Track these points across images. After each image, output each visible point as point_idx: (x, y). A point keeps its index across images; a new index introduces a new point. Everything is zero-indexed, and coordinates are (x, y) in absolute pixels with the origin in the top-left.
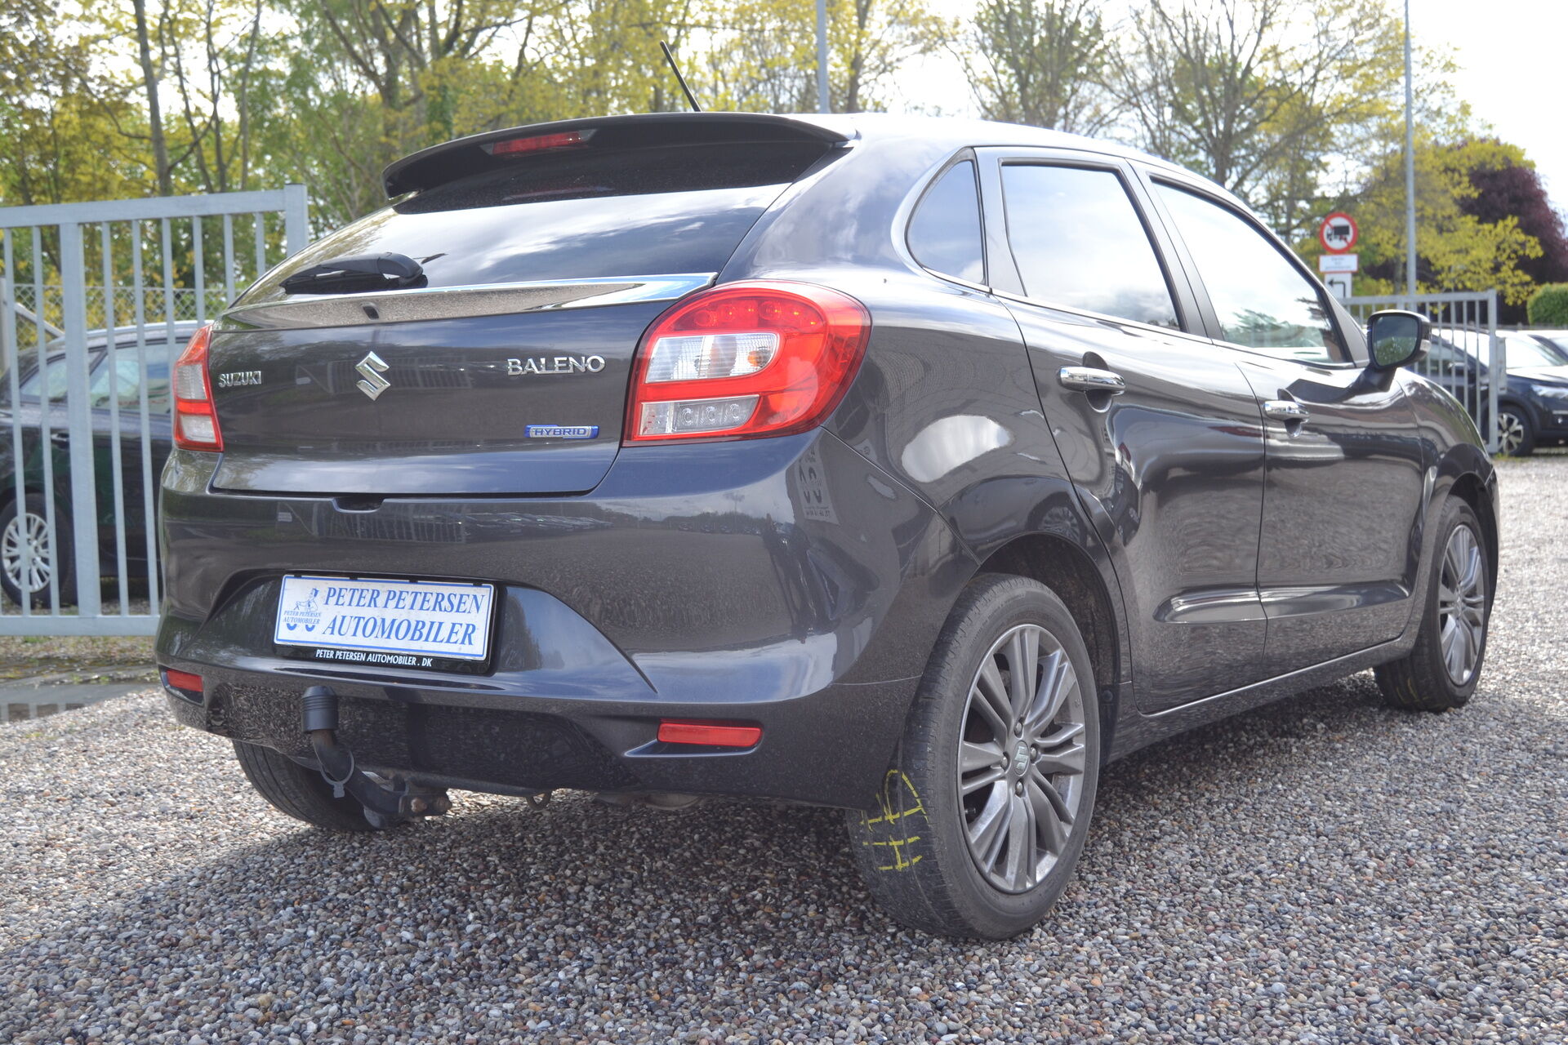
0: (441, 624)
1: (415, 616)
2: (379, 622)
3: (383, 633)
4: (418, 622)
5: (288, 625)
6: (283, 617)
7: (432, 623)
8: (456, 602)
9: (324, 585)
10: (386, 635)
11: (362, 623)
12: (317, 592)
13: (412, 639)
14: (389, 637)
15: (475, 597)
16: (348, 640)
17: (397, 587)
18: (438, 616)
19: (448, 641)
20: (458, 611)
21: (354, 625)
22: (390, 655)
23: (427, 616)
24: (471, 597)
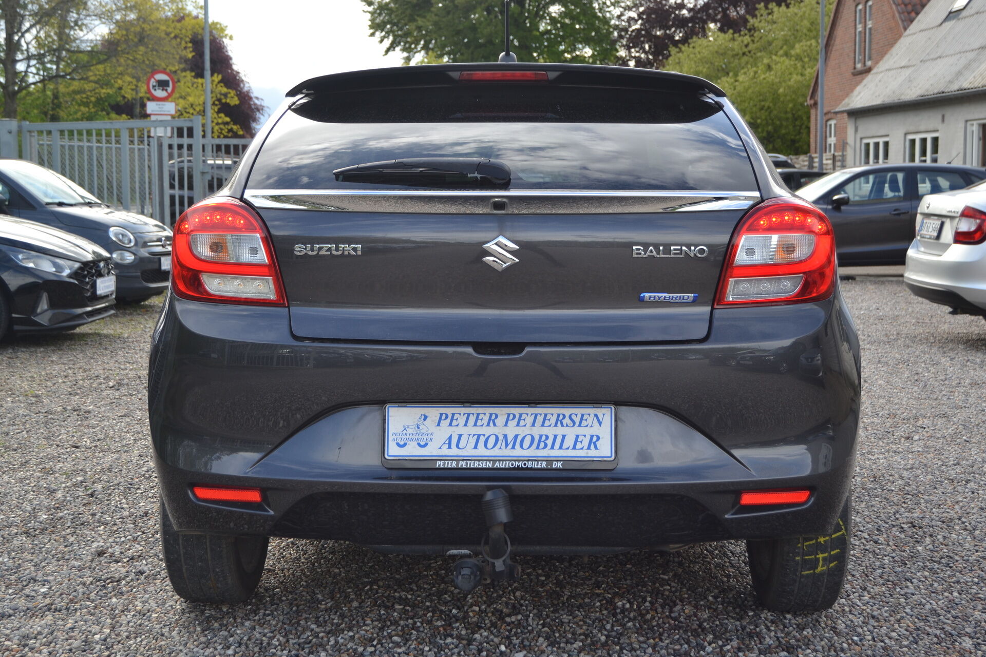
0: (564, 437)
1: (537, 431)
2: (501, 437)
3: (507, 445)
4: (541, 436)
5: (398, 444)
6: (391, 438)
7: (555, 436)
8: (577, 420)
9: (433, 412)
10: (510, 446)
11: (482, 439)
12: (425, 418)
13: (538, 448)
14: (513, 447)
15: (596, 415)
16: (469, 452)
17: (516, 410)
18: (560, 431)
19: (574, 448)
20: (580, 425)
21: (473, 441)
22: (519, 461)
23: (550, 431)
24: (592, 416)
